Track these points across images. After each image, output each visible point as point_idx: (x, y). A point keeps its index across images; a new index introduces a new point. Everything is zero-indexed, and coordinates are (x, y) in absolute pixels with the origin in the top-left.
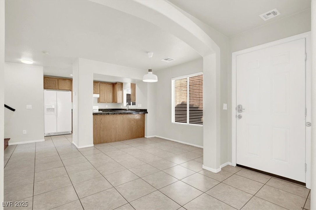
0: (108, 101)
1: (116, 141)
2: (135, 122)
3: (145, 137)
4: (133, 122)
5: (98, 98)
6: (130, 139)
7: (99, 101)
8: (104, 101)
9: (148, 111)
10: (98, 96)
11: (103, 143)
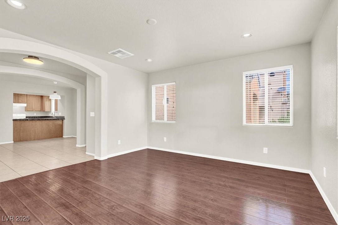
0: (35, 110)
1: (35, 140)
2: (53, 126)
3: (63, 137)
4: (51, 126)
5: (25, 107)
6: (48, 138)
7: (27, 109)
8: (32, 110)
9: (65, 118)
10: (25, 105)
11: (23, 141)
